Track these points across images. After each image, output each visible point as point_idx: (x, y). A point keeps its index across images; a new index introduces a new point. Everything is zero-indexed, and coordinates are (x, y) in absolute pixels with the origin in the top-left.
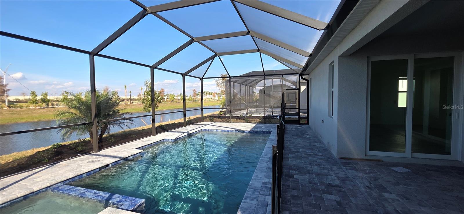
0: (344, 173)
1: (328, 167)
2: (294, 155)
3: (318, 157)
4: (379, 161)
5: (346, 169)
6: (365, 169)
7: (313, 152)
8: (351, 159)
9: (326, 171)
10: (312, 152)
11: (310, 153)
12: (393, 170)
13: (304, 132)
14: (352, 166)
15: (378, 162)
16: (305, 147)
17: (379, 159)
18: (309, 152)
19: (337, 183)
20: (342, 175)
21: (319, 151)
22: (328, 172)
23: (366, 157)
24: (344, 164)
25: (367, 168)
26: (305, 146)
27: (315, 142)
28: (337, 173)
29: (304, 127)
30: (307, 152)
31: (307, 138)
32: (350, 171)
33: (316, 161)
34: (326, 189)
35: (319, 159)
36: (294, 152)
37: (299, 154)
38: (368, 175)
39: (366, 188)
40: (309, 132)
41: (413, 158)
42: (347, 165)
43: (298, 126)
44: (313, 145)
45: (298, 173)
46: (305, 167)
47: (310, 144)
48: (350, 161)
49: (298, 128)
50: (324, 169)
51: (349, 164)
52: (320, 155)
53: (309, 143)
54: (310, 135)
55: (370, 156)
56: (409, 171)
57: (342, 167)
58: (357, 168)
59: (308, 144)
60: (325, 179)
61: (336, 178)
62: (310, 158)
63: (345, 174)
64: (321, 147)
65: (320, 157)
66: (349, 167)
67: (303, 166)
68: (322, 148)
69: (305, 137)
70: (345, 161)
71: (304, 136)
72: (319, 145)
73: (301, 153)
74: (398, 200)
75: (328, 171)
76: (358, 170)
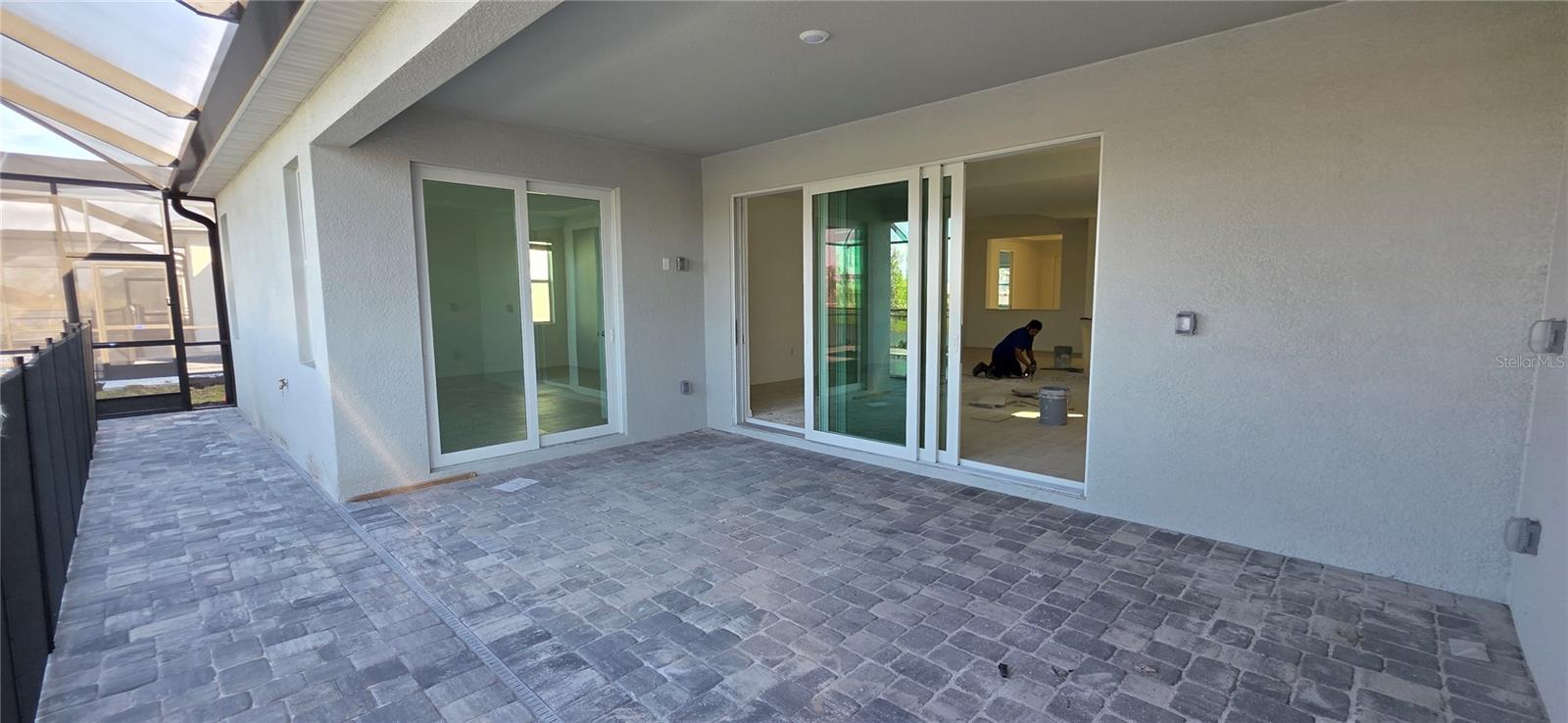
0: (358, 546)
1: (304, 543)
2: (140, 545)
3: (265, 520)
4: (467, 476)
5: (369, 530)
6: (428, 510)
7: (245, 505)
8: (387, 493)
9: (291, 562)
10: (237, 510)
11: (228, 517)
12: (500, 492)
13: (207, 439)
14: (389, 514)
15: (464, 480)
16: (204, 497)
17: (466, 472)
18: (226, 510)
19: (332, 585)
20: (352, 553)
21: (272, 498)
22: (300, 561)
23: (433, 474)
24: (361, 517)
25: (433, 508)
26: (205, 493)
27: (258, 467)
28: (334, 555)
29: (208, 418)
30: (215, 512)
31: (219, 460)
32: (379, 532)
33: (252, 538)
34: (282, 627)
35: (268, 526)
36: (140, 531)
37: (167, 533)
38: (433, 527)
39: (422, 567)
40: (231, 435)
41: (544, 447)
42: (372, 518)
43: (181, 418)
44: (248, 482)
45: (153, 615)
46: (196, 577)
47: (234, 479)
48: (385, 501)
49: (179, 428)
50: (283, 558)
51: (381, 510)
52: (272, 511)
53: (230, 476)
54: (235, 446)
55: (445, 468)
56: (534, 482)
57: (355, 527)
58: (403, 516)
59: (219, 484)
60: (284, 592)
61: (328, 572)
62: (222, 536)
63: (365, 546)
64: (283, 480)
65: (273, 518)
66: (380, 519)
67: (186, 578)
68: (286, 483)
69: (211, 459)
70: (365, 505)
71: (207, 451)
72: (275, 473)
73: (182, 525)
74: (500, 566)
75: (302, 556)
76: (406, 522)
